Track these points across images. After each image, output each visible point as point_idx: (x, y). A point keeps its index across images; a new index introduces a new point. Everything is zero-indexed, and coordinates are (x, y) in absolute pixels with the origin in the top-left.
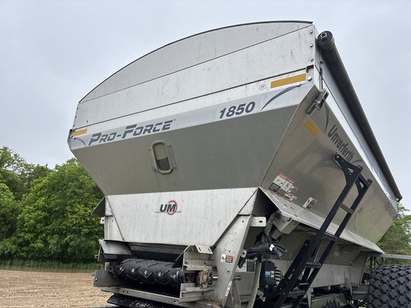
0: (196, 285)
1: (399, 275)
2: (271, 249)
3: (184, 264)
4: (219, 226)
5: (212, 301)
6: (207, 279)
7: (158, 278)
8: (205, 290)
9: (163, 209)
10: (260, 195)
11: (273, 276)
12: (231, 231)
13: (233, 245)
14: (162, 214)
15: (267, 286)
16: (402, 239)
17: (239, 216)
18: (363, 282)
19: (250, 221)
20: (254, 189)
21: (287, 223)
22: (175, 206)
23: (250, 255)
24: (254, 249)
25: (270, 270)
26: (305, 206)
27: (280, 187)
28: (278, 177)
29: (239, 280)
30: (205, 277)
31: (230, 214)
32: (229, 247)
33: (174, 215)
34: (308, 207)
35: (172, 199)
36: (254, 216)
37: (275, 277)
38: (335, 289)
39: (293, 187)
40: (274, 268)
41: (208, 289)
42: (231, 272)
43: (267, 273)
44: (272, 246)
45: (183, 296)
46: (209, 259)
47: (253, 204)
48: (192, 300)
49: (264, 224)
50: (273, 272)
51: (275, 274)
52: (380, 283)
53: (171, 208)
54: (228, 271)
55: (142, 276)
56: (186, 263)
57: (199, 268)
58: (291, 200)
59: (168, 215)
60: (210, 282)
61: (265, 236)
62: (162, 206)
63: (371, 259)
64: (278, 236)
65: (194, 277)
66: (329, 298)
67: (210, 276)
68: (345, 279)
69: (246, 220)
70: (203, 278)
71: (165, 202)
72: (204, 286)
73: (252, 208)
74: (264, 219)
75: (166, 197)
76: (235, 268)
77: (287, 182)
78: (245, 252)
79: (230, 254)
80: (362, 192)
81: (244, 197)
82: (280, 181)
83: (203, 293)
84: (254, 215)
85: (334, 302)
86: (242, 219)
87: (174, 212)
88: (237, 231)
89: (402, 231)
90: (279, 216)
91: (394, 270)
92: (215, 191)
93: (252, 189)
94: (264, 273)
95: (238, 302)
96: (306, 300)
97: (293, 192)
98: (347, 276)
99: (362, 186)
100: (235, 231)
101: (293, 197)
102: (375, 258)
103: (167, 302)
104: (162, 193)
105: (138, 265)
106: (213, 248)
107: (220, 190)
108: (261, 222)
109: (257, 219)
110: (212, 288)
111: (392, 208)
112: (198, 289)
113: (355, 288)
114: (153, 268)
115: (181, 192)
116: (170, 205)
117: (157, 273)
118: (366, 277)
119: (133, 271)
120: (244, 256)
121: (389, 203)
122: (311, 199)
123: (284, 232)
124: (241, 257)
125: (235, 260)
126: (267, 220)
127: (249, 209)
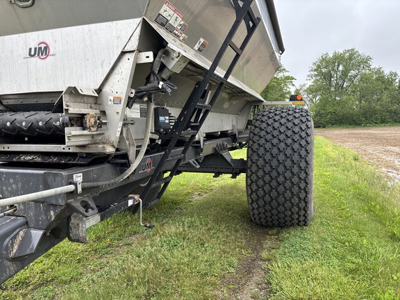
0: (84, 129)
1: (276, 115)
2: (160, 87)
3: (65, 107)
4: (102, 67)
5: (104, 143)
6: (96, 122)
7: (40, 128)
8: (95, 133)
9: (32, 53)
10: (146, 27)
11: (167, 121)
12: (116, 71)
13: (120, 85)
14: (33, 59)
15: (162, 130)
16: (280, 96)
17: (123, 53)
18: (247, 127)
19: (136, 58)
20: (139, 20)
21: (176, 60)
22: (47, 48)
23: (139, 94)
24: (143, 88)
25: (164, 116)
26: (196, 47)
27: (168, 21)
28: (165, 7)
29: (132, 124)
30: (92, 120)
31: (113, 52)
32: (116, 88)
33: (47, 59)
34: (199, 50)
35: (41, 41)
36: (140, 52)
37: (170, 122)
38: (224, 134)
39: (182, 23)
40: (169, 115)
41: (98, 132)
42: (120, 113)
43: (162, 118)
44: (161, 83)
45: (69, 140)
46: (96, 104)
47: (138, 38)
48: (81, 143)
49: (151, 59)
50: (167, 118)
51: (170, 120)
52: (260, 123)
53: (42, 51)
54: (118, 113)
55: (20, 129)
56: (68, 106)
57: (83, 111)
58: (181, 38)
59: (40, 60)
60: (100, 125)
61: (154, 74)
62: (30, 49)
63: (255, 108)
64: (168, 75)
65: (79, 120)
66: (219, 141)
67: (98, 119)
68: (233, 126)
69: (131, 57)
70: (90, 121)
71: (33, 45)
72: (92, 129)
73: (137, 43)
74: (151, 54)
75: (33, 39)
76: (123, 111)
77: (176, 15)
78: (134, 91)
79: (117, 95)
80: (251, 31)
81: (127, 31)
82: (167, 11)
83: (93, 136)
84: (140, 50)
85: (223, 144)
86: (127, 56)
87: (47, 55)
88: (123, 70)
89: (281, 90)
90: (167, 53)
91: (272, 111)
92: (93, 26)
93: (136, 20)
94: (159, 118)
95: (133, 145)
96: (198, 142)
97: (183, 28)
98: (234, 123)
99: (251, 24)
100: (120, 71)
101: (183, 35)
102: (258, 106)
103: (55, 150)
104: (27, 34)
105: (13, 118)
106: (99, 91)
107: (99, 24)
108: (148, 57)
109: (144, 54)
110: (103, 132)
111: (276, 58)
112: (86, 132)
113: (240, 133)
114: (32, 118)
115: (51, 30)
116: (40, 48)
117: (38, 122)
118: (249, 122)
119: (8, 124)
120: (132, 96)
121: (273, 53)
122: (202, 40)
123: (174, 71)
124: (129, 97)
125: (123, 101)
126: (155, 56)
127: (134, 44)
